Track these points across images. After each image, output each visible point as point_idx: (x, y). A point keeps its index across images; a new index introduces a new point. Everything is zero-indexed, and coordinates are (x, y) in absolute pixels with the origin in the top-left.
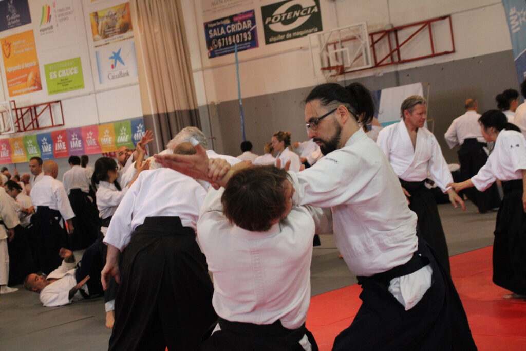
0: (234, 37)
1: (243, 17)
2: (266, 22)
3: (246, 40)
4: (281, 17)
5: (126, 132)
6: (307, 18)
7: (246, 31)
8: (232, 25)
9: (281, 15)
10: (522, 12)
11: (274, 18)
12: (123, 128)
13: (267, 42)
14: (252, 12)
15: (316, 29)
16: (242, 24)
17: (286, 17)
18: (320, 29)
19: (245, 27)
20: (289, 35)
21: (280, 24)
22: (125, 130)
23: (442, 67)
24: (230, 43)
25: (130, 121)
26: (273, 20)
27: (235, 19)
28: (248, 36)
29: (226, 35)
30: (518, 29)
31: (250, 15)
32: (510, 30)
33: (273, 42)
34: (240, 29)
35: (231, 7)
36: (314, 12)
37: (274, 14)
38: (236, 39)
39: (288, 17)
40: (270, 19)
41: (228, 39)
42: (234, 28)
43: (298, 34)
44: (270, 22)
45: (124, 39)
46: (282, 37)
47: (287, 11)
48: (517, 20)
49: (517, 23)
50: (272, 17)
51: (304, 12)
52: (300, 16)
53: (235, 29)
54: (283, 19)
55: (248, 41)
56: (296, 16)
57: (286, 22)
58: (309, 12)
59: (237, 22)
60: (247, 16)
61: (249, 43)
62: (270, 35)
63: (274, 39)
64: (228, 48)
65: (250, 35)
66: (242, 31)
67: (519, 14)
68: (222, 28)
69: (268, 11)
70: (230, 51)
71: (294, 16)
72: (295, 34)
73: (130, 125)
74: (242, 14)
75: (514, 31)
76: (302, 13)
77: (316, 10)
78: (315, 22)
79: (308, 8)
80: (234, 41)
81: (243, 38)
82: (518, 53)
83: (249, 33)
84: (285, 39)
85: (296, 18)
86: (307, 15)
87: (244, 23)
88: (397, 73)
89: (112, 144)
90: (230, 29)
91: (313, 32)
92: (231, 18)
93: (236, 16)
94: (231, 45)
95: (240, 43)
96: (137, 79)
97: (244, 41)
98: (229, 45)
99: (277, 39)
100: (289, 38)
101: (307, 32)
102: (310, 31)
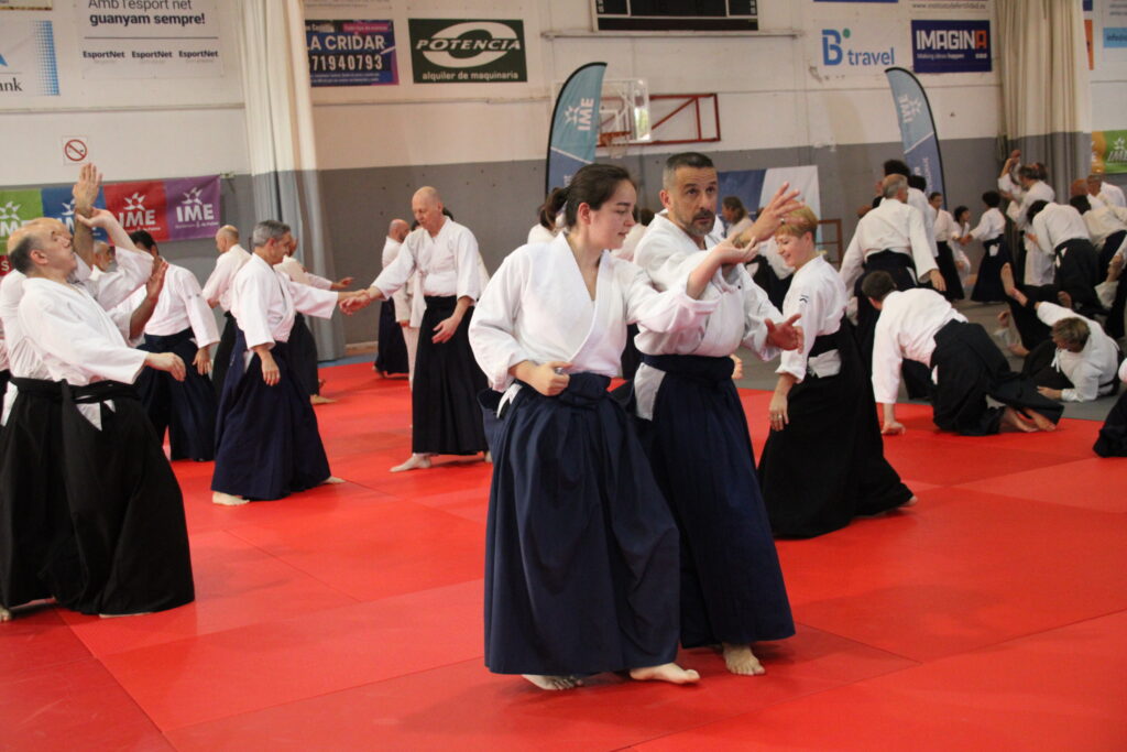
0: (342, 58)
1: (367, 28)
2: (419, 47)
3: (370, 68)
4: (450, 44)
5: (18, 213)
6: (500, 54)
7: (373, 53)
8: (339, 38)
9: (449, 40)
10: (916, 102)
11: (435, 42)
12: (9, 205)
13: (418, 79)
14: (389, 23)
15: (516, 76)
16: (364, 40)
17: (459, 45)
18: (523, 78)
19: (369, 44)
20: (462, 76)
21: (446, 54)
22: (15, 209)
24: (333, 68)
25: (40, 190)
26: (432, 46)
27: (348, 28)
28: (375, 62)
29: (326, 52)
30: (910, 120)
31: (385, 28)
32: (901, 119)
33: (430, 81)
34: (356, 48)
35: (339, 6)
36: (514, 49)
37: (437, 36)
38: (346, 62)
39: (463, 47)
40: (426, 42)
41: (327, 60)
42: (342, 42)
43: (481, 76)
44: (427, 48)
45: (12, 8)
46: (448, 76)
47: (463, 37)
48: (910, 109)
49: (909, 113)
50: (431, 41)
51: (494, 45)
52: (487, 49)
53: (347, 44)
54: (453, 47)
55: (374, 70)
56: (478, 47)
57: (457, 53)
58: (504, 47)
59: (352, 34)
60: (377, 28)
61: (377, 74)
62: (423, 70)
63: (434, 76)
64: (326, 76)
65: (380, 62)
66: (364, 52)
67: (912, 103)
68: (315, 39)
69: (423, 29)
70: (330, 81)
71: (475, 47)
72: (474, 75)
73: (39, 198)
74: (363, 21)
75: (905, 121)
76: (490, 46)
77: (517, 46)
78: (513, 65)
79: (502, 40)
80: (343, 66)
81: (364, 63)
82: (910, 144)
83: (378, 57)
84: (456, 80)
85: (479, 51)
86: (500, 50)
87: (369, 38)
88: (641, 158)
90: (331, 43)
91: (510, 80)
92: (339, 26)
93: (350, 22)
94: (334, 72)
95: (356, 70)
96: (51, 102)
97: (364, 70)
98: (328, 71)
99: (439, 77)
100: (463, 81)
101: (498, 75)
102: (504, 76)
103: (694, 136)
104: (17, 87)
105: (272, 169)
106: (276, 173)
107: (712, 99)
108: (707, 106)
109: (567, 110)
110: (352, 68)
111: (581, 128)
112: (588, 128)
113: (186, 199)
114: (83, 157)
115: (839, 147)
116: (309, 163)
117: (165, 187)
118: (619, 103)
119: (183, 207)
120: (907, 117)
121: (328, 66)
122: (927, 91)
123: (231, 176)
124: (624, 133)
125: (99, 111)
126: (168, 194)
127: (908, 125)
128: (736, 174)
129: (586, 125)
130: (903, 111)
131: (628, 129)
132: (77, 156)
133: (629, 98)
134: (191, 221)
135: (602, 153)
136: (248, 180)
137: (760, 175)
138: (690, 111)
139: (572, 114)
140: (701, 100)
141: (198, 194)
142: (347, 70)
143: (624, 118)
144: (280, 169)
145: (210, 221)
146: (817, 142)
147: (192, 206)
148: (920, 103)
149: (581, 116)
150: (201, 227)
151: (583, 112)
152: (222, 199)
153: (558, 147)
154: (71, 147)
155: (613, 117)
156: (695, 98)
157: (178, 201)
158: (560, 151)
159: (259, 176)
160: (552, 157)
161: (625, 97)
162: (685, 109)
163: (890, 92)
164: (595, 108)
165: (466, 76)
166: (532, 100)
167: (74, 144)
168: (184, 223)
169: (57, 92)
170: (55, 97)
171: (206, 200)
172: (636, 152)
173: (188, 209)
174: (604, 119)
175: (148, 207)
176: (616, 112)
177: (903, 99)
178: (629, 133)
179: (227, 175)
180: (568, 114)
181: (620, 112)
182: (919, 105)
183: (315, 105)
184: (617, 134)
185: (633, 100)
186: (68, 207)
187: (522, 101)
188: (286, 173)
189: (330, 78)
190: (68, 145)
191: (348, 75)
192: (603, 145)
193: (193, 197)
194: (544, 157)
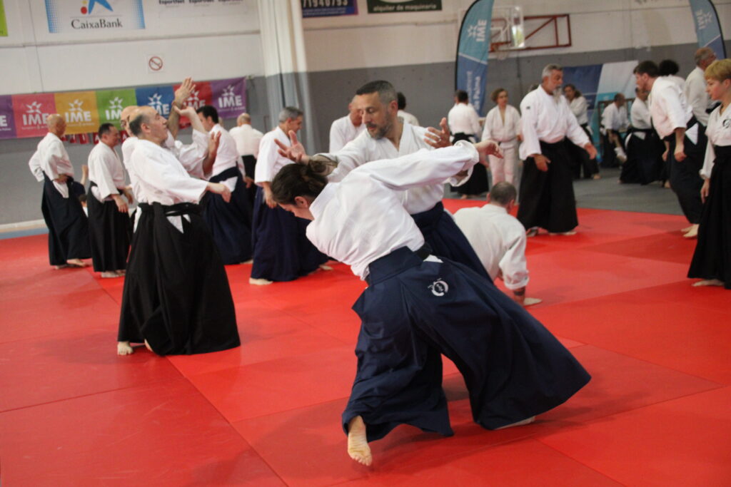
3: (339, 4)
5: (122, 104)
10: (708, 14)
12: (116, 99)
13: (371, 11)
15: (434, 7)
18: (439, 8)
20: (400, 8)
22: (120, 102)
23: (559, 57)
24: (316, 5)
25: (134, 89)
30: (703, 27)
32: (697, 26)
33: (378, 12)
38: (324, 1)
41: (312, 1)
43: (412, 7)
46: (391, 8)
48: (704, 20)
49: (703, 23)
55: (342, 6)
61: (344, 9)
62: (374, 5)
63: (381, 9)
64: (311, 10)
67: (705, 16)
70: (314, 14)
72: (407, 7)
73: (134, 95)
75: (700, 28)
80: (322, 3)
84: (395, 11)
88: (518, 59)
89: (93, 120)
91: (431, 9)
94: (316, 8)
95: (331, 6)
96: (140, 33)
97: (336, 6)
98: (313, 7)
99: (384, 9)
100: (400, 11)
101: (423, 7)
102: (427, 7)
103: (553, 43)
104: (119, 24)
105: (278, 72)
106: (281, 75)
107: (565, 19)
108: (562, 23)
109: (469, 28)
110: (328, 4)
111: (478, 40)
112: (483, 40)
113: (224, 92)
114: (160, 67)
115: (653, 48)
116: (302, 68)
117: (211, 86)
118: (503, 23)
119: (223, 98)
120: (702, 25)
121: (313, 4)
122: (717, 7)
123: (252, 77)
124: (507, 43)
125: (170, 38)
126: (214, 89)
127: (702, 30)
128: (582, 68)
129: (481, 38)
130: (699, 21)
131: (509, 40)
132: (157, 67)
133: (510, 19)
134: (227, 107)
135: (492, 56)
136: (263, 80)
137: (598, 69)
138: (551, 27)
139: (472, 31)
140: (558, 19)
141: (232, 89)
142: (325, 6)
143: (506, 32)
144: (284, 72)
145: (240, 106)
146: (637, 45)
147: (228, 97)
148: (711, 15)
149: (479, 32)
150: (234, 111)
151: (480, 29)
152: (247, 92)
153: (464, 53)
154: (153, 61)
155: (499, 33)
156: (554, 18)
157: (219, 94)
158: (465, 56)
159: (270, 78)
160: (459, 59)
161: (507, 19)
162: (547, 26)
163: (689, 9)
164: (488, 26)
165: (402, 8)
166: (445, 22)
167: (155, 60)
168: (223, 108)
169: (143, 26)
170: (143, 30)
171: (237, 93)
172: (514, 55)
173: (226, 99)
174: (493, 33)
175: (201, 98)
176: (501, 28)
177: (699, 13)
178: (510, 42)
179: (250, 77)
180: (470, 31)
181: (504, 29)
182: (710, 16)
183: (306, 30)
184: (502, 44)
185: (513, 20)
186: (152, 99)
187: (439, 23)
188: (287, 75)
189: (313, 12)
190: (151, 60)
191: (325, 10)
192: (493, 51)
193: (228, 91)
194: (454, 59)
